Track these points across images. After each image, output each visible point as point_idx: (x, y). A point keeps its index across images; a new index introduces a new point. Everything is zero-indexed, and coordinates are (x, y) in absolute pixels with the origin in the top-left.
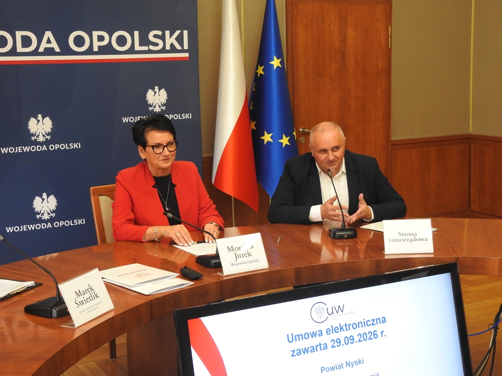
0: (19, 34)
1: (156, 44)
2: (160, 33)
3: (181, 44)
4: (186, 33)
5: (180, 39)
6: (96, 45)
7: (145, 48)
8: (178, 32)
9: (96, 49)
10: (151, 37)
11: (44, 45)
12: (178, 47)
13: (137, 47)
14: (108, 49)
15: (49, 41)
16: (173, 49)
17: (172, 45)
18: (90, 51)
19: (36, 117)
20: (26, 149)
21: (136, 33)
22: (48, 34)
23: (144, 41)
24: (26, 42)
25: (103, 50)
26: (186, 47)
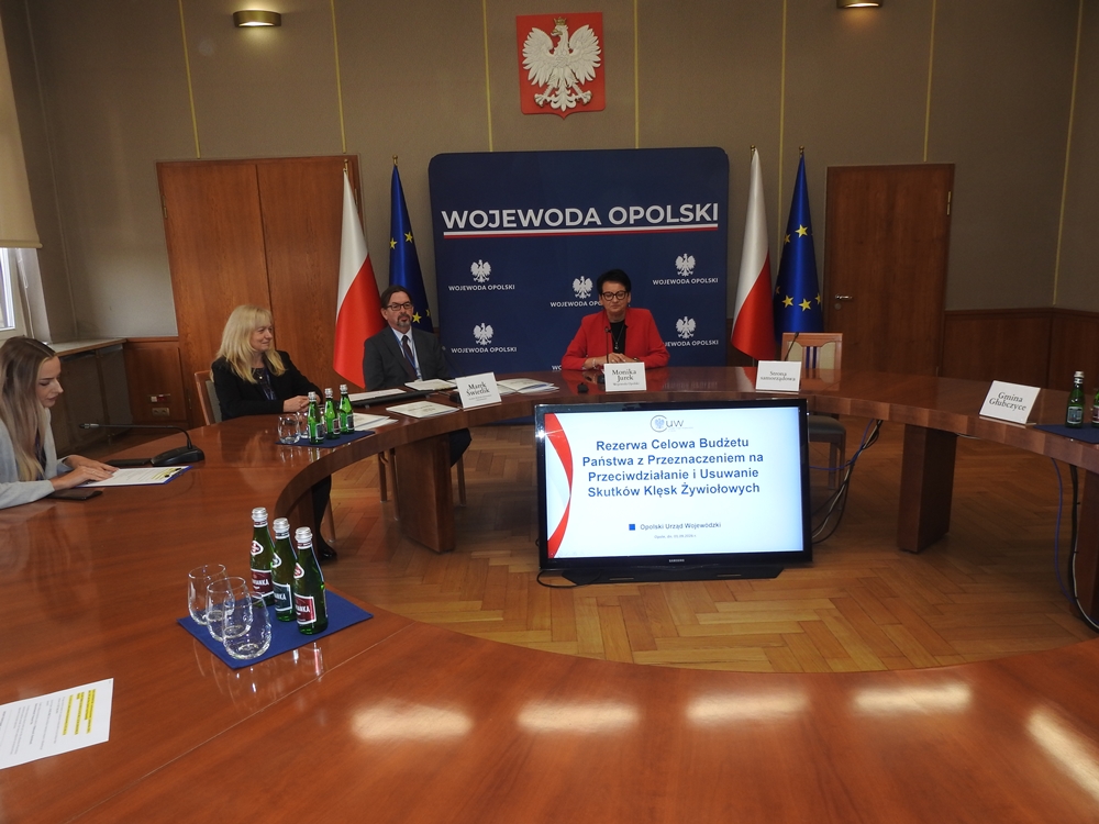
0: (568, 211)
1: (688, 217)
2: (691, 207)
3: (711, 216)
4: (716, 206)
5: (710, 212)
6: (633, 218)
7: (677, 220)
8: (708, 205)
9: (632, 222)
10: (682, 210)
11: (588, 219)
12: (708, 219)
13: (669, 220)
14: (643, 222)
15: (592, 216)
16: (703, 220)
17: (702, 217)
18: (627, 224)
19: (579, 279)
20: (571, 304)
21: (669, 207)
22: (592, 210)
23: (676, 214)
24: (574, 217)
25: (638, 223)
26: (715, 218)
